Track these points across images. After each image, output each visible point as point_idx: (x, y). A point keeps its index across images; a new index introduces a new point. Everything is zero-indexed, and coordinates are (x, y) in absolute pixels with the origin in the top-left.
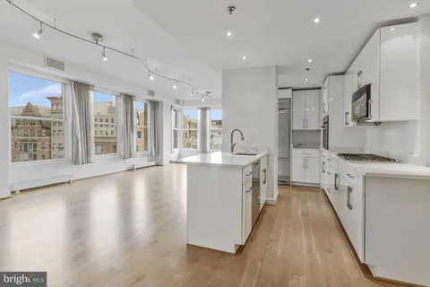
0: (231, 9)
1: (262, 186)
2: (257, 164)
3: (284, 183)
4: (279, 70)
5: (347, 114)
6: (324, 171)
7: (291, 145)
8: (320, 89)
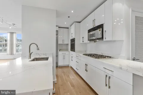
5: (83, 38)
6: (72, 60)
7: (59, 50)
8: (68, 28)
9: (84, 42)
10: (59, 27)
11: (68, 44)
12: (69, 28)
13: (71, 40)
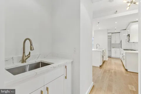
0: (98, 23)
1: (104, 57)
2: (103, 51)
3: (110, 57)
4: (108, 30)
7: (112, 48)
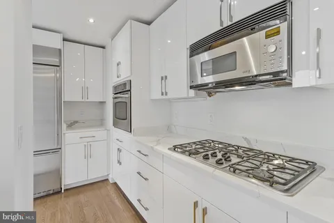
5: (164, 78)
6: (119, 163)
7: (64, 126)
8: (103, 47)
9: (169, 96)
10: (64, 40)
11: (102, 103)
12: (108, 48)
13: (115, 88)
